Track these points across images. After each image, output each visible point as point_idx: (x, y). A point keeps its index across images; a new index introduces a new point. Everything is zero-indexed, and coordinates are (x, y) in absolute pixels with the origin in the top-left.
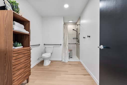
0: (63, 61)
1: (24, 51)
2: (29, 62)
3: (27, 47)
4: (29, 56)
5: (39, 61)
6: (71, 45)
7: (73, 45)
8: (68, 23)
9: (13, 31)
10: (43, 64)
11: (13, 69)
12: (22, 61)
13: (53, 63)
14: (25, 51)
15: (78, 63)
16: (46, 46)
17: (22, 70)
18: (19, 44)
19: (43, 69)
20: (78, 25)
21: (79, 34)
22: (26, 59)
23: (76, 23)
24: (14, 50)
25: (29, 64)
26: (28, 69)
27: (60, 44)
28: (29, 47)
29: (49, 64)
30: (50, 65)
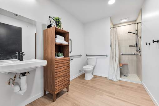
0: (110, 79)
1: (63, 60)
2: (68, 72)
3: (67, 57)
4: (68, 66)
5: (81, 74)
6: (127, 56)
7: (130, 56)
8: (120, 24)
9: (56, 44)
10: (84, 78)
11: (56, 75)
12: (62, 69)
13: (96, 79)
14: (65, 61)
15: (138, 87)
16: (88, 57)
17: (62, 78)
18: (61, 54)
19: (83, 82)
20: (137, 24)
21: (140, 38)
22: (65, 69)
23: (136, 21)
24: (56, 59)
25: (68, 74)
26: (67, 78)
27: (106, 55)
28: (68, 57)
29: (91, 78)
30: (92, 80)
